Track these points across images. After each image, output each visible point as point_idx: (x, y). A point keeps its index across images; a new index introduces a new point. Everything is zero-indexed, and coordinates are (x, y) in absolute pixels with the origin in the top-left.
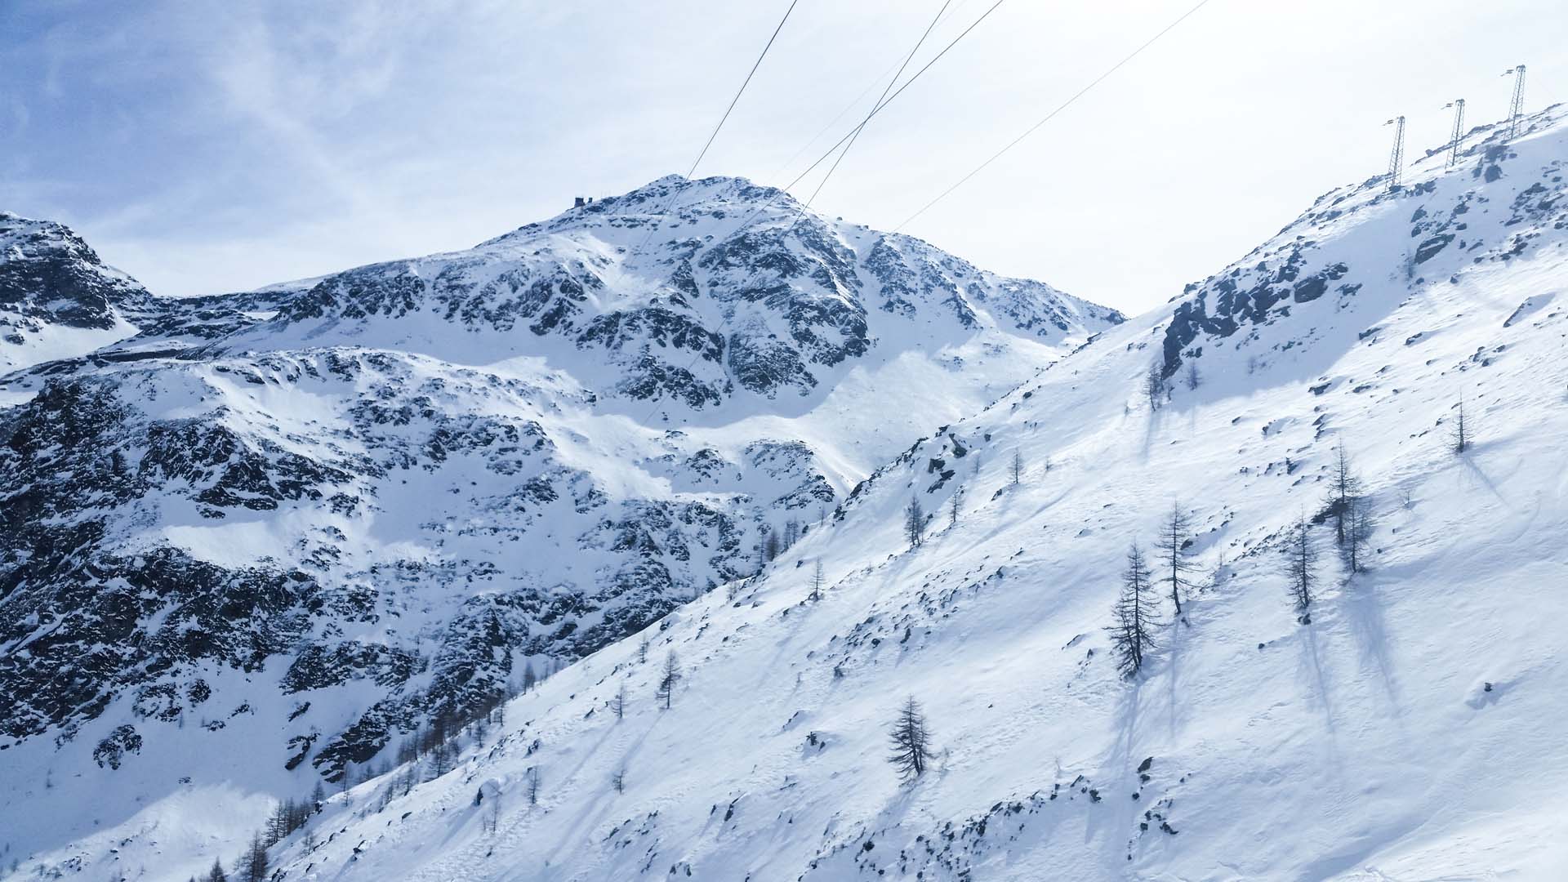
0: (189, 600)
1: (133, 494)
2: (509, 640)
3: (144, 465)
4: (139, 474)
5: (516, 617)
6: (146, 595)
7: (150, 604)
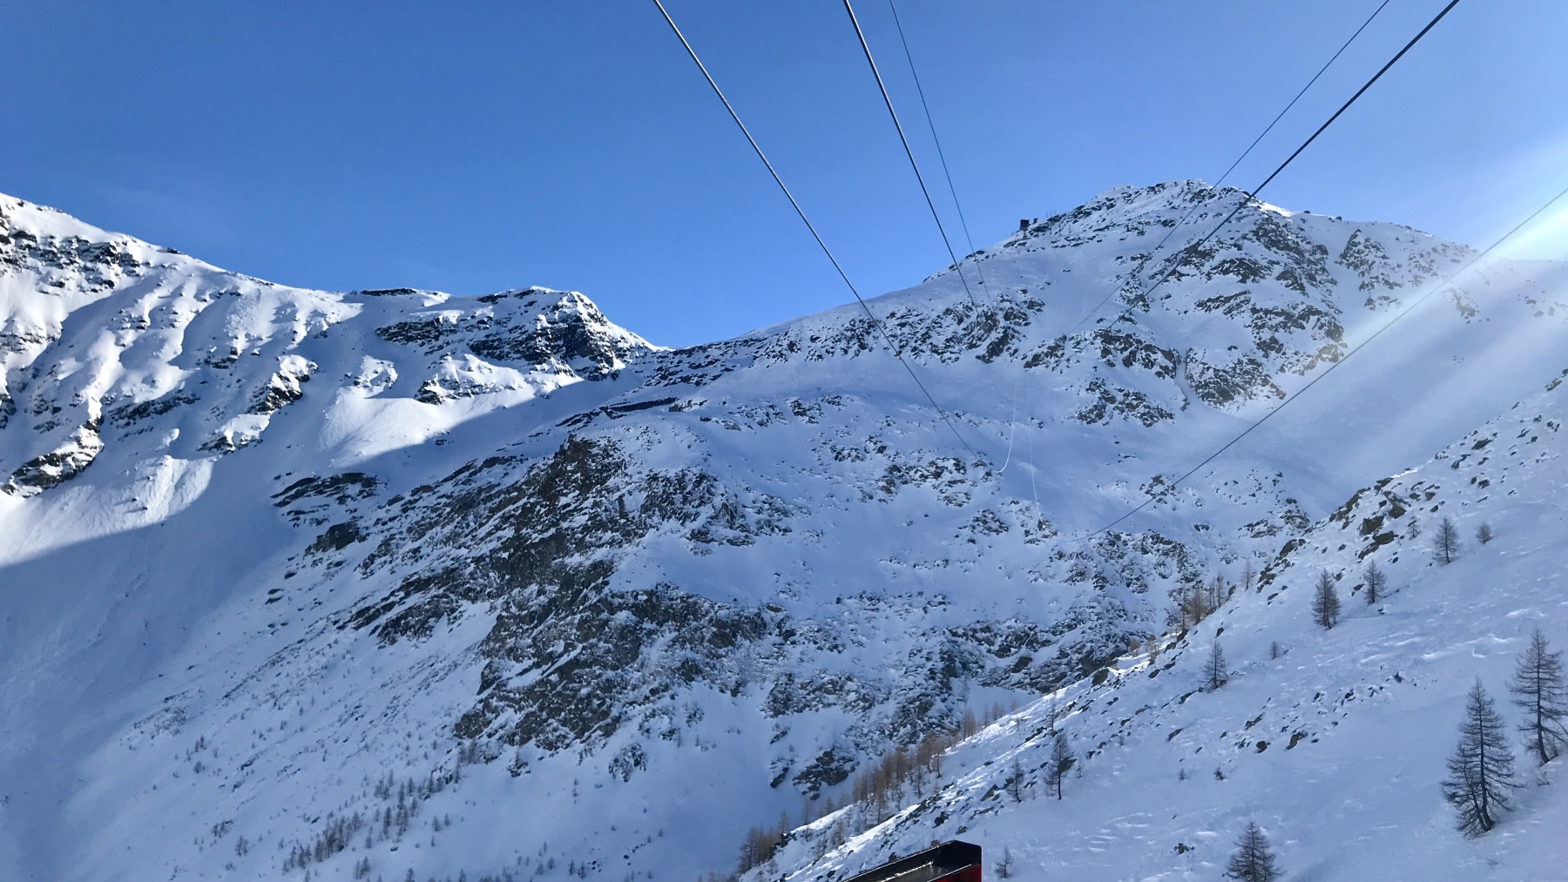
0: (684, 629)
1: (636, 534)
2: (965, 672)
3: (645, 508)
4: (640, 516)
5: (971, 650)
6: (647, 625)
7: (650, 633)
